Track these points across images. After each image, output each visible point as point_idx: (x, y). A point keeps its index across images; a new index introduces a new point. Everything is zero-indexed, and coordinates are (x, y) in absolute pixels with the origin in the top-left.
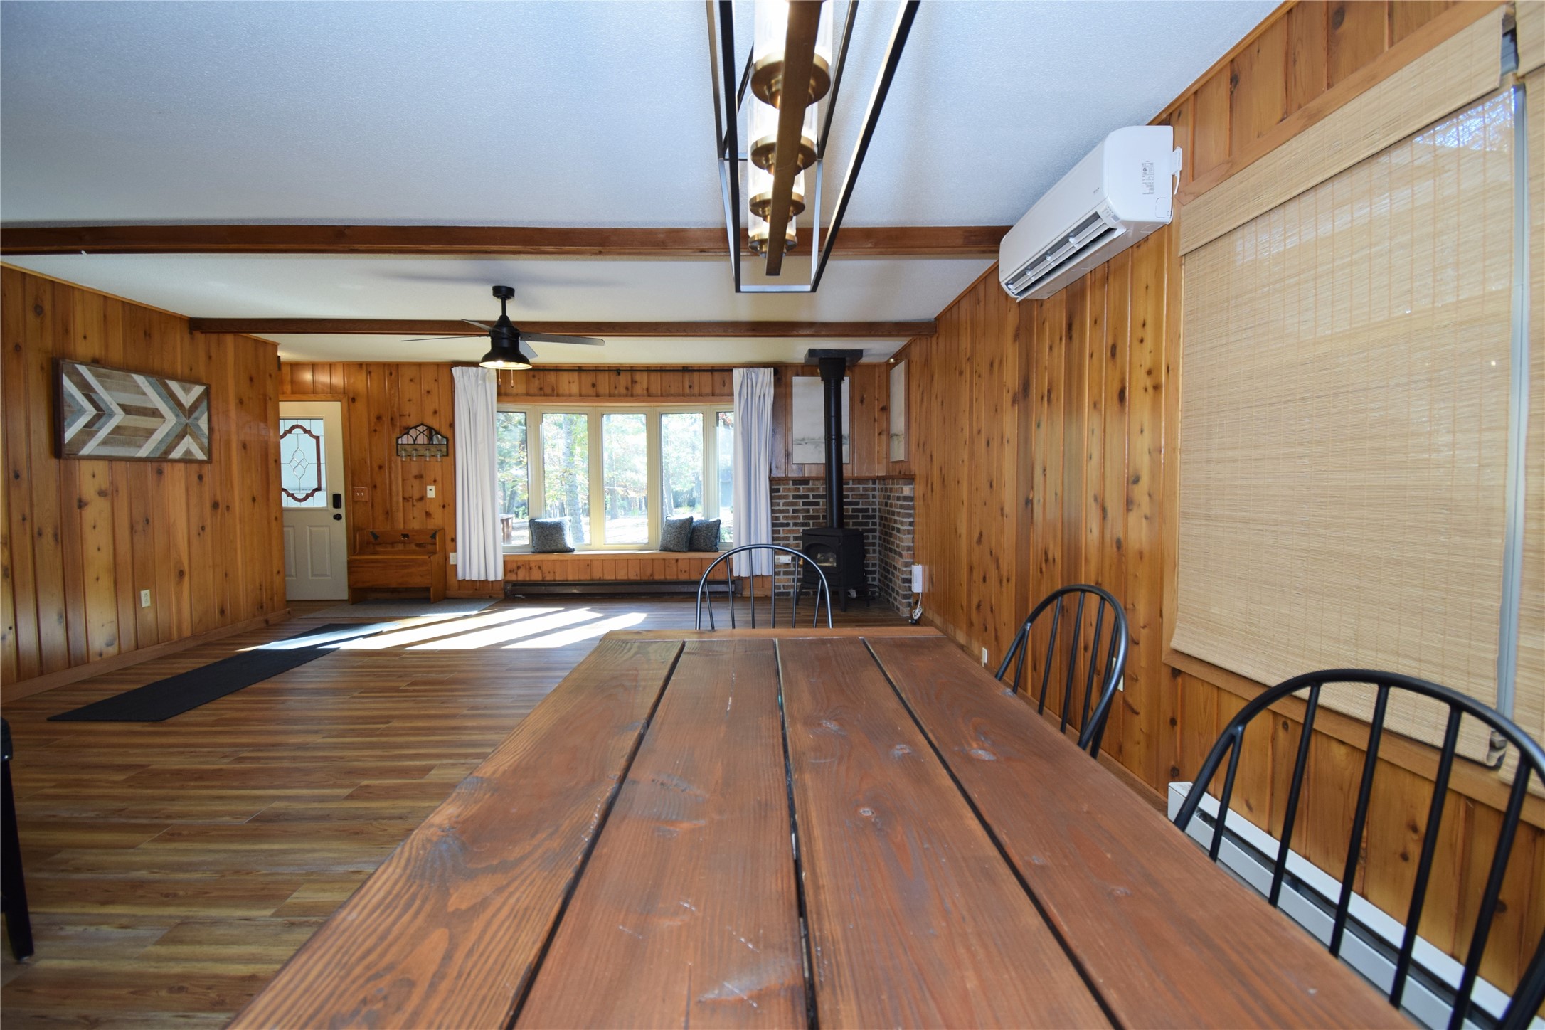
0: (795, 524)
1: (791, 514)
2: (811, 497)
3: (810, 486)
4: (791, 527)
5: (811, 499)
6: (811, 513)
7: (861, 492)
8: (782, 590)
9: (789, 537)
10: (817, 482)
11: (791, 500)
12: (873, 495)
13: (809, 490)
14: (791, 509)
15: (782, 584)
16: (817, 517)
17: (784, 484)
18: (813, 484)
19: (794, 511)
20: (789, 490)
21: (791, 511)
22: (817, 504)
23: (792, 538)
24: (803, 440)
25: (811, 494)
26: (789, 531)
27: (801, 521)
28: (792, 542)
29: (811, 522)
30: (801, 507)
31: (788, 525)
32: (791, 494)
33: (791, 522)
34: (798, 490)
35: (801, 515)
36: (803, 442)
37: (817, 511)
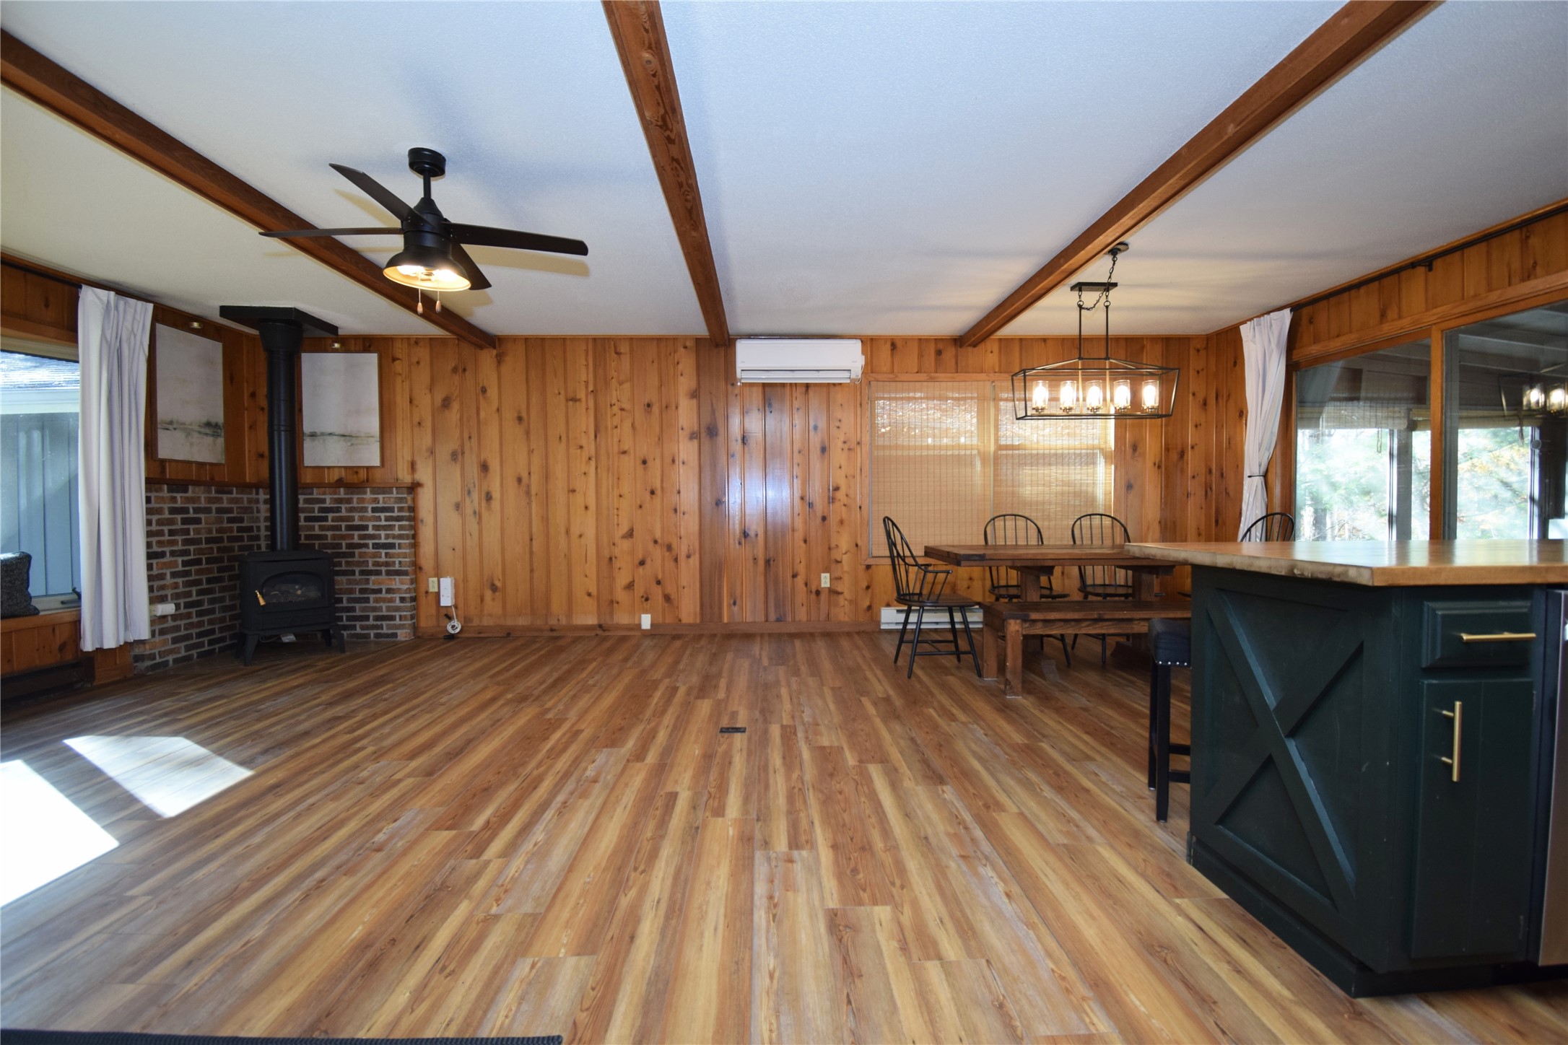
0: (173, 553)
1: (166, 538)
2: (191, 510)
3: (190, 494)
4: (168, 559)
5: (191, 515)
6: (192, 535)
7: (246, 504)
8: (158, 660)
9: (165, 574)
10: (197, 489)
11: (167, 515)
12: (257, 508)
13: (188, 500)
14: (166, 529)
15: (156, 651)
16: (197, 541)
17: (156, 491)
18: (193, 492)
19: (171, 533)
20: (162, 500)
21: (166, 532)
22: (198, 521)
23: (168, 576)
24: (171, 423)
25: (191, 506)
26: (166, 565)
27: (180, 547)
28: (169, 580)
29: (192, 548)
30: (179, 526)
31: (162, 555)
32: (166, 506)
33: (167, 549)
34: (174, 499)
35: (179, 538)
36: (170, 427)
37: (197, 531)
